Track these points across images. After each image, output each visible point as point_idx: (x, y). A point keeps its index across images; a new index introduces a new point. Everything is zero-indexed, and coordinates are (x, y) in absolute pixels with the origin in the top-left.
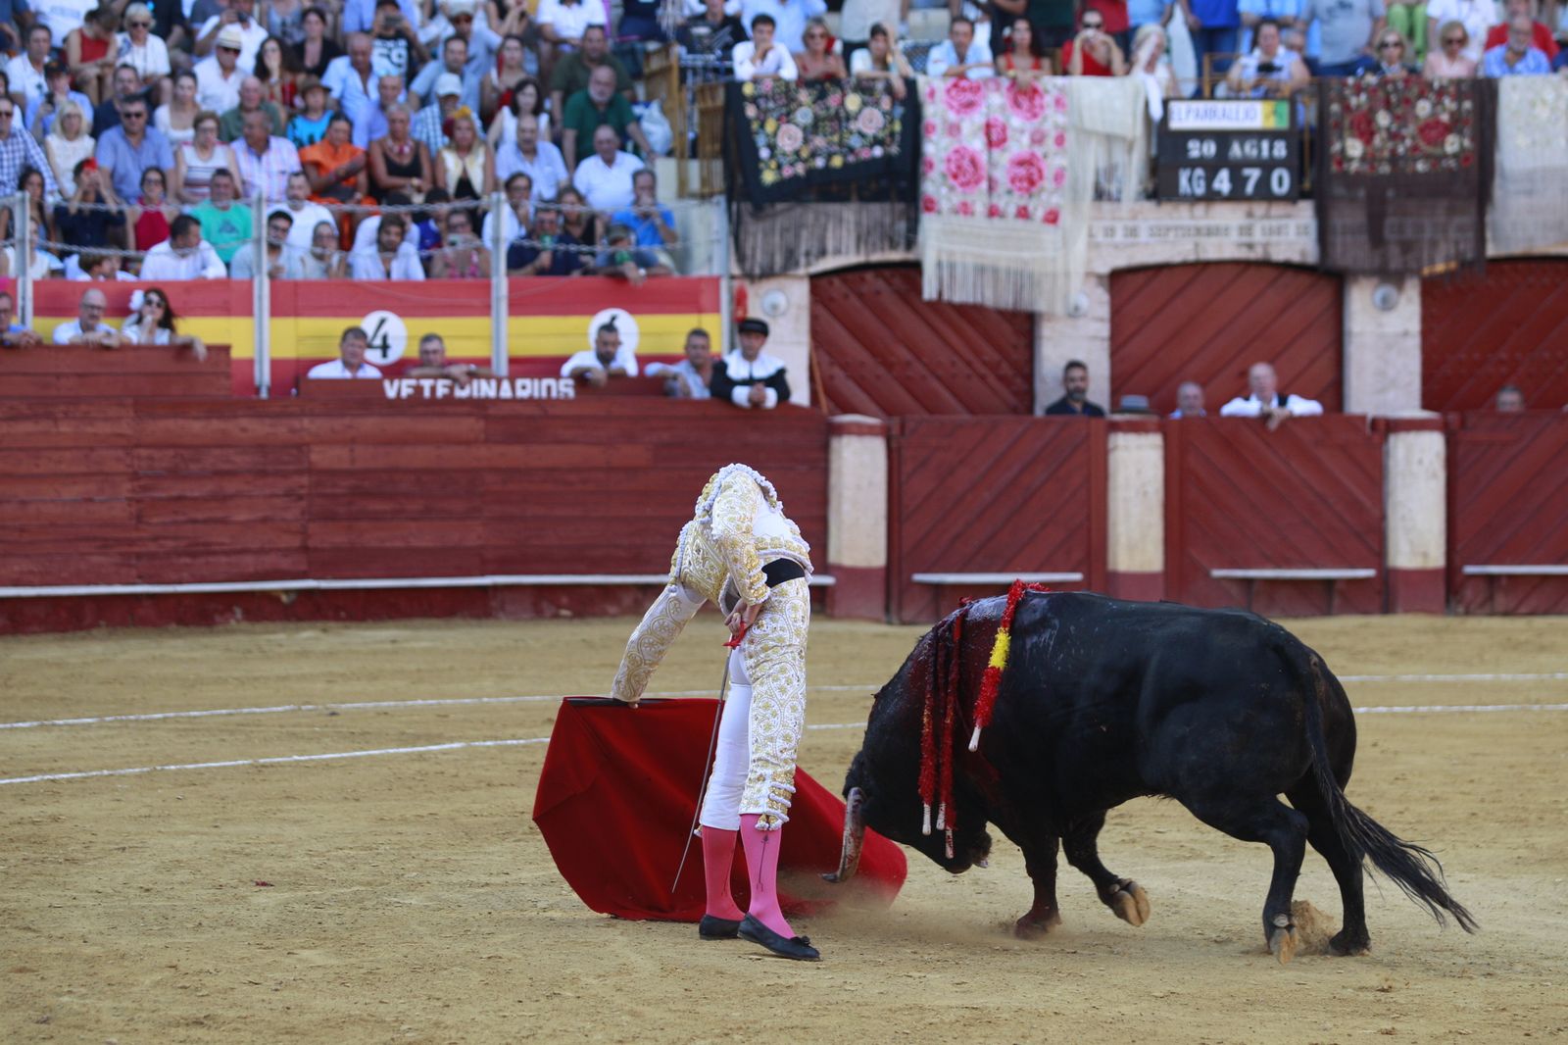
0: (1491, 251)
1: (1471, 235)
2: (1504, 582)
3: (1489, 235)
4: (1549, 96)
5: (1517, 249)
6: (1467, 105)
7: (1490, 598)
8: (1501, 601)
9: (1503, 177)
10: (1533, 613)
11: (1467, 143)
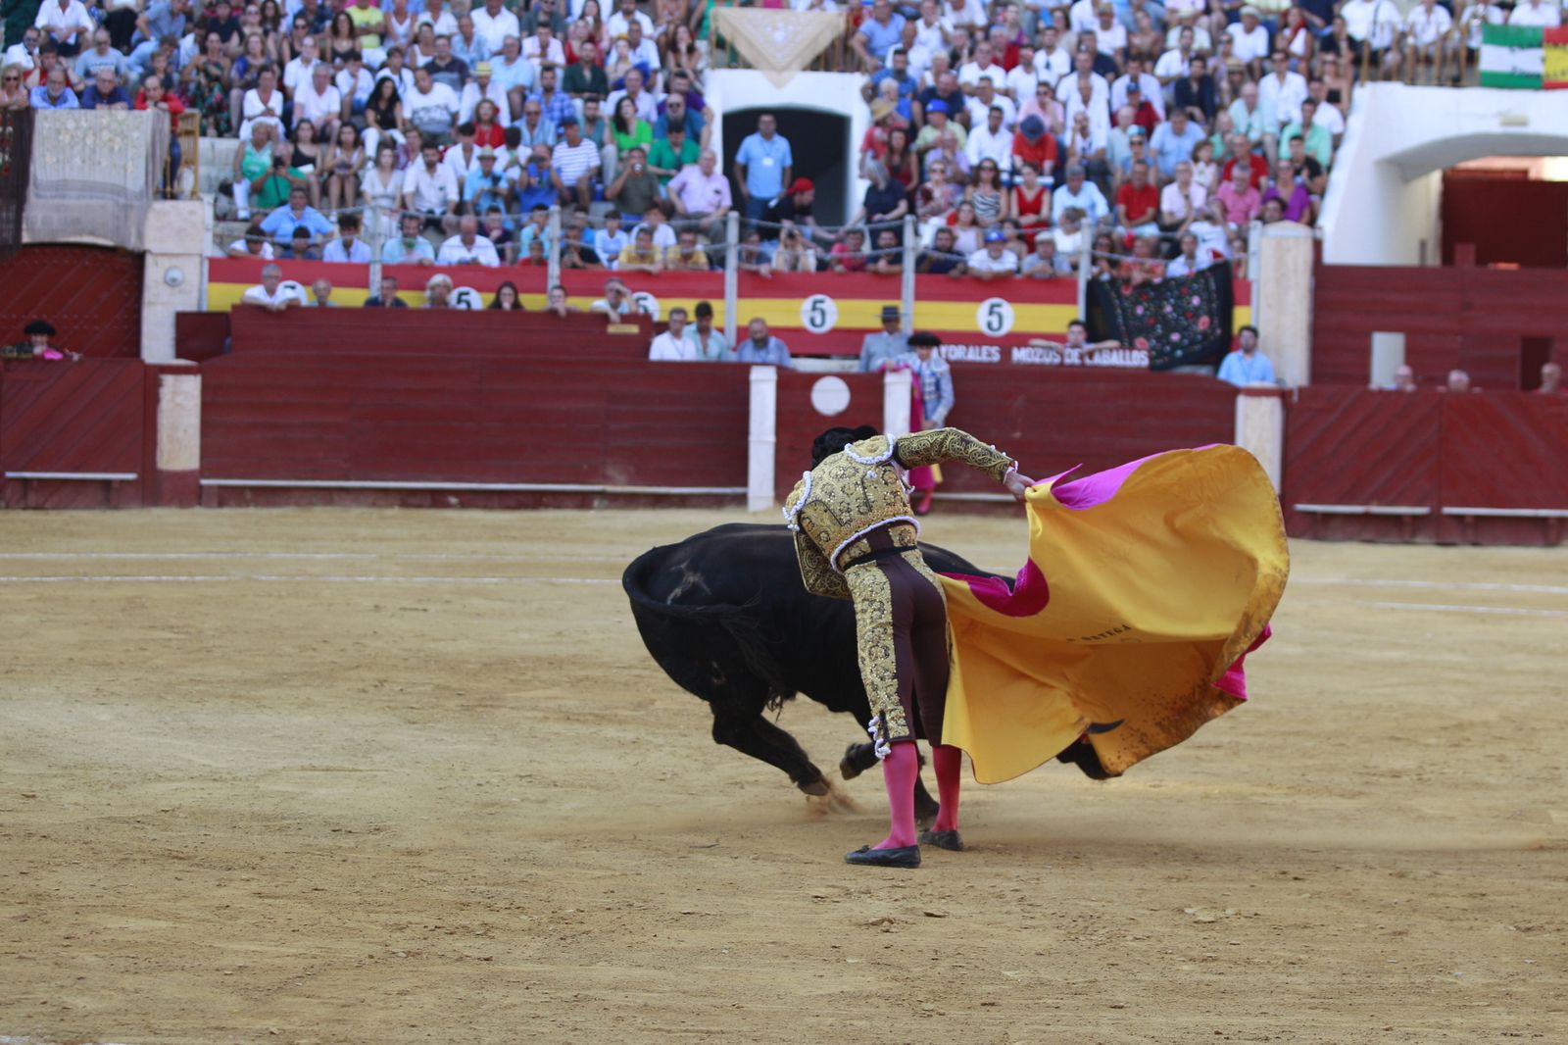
0: (26, 238)
1: (11, 226)
2: (35, 484)
3: (24, 226)
4: (71, 125)
5: (45, 238)
6: (10, 129)
7: (25, 496)
8: (32, 498)
9: (35, 184)
10: (57, 507)
11: (7, 158)
